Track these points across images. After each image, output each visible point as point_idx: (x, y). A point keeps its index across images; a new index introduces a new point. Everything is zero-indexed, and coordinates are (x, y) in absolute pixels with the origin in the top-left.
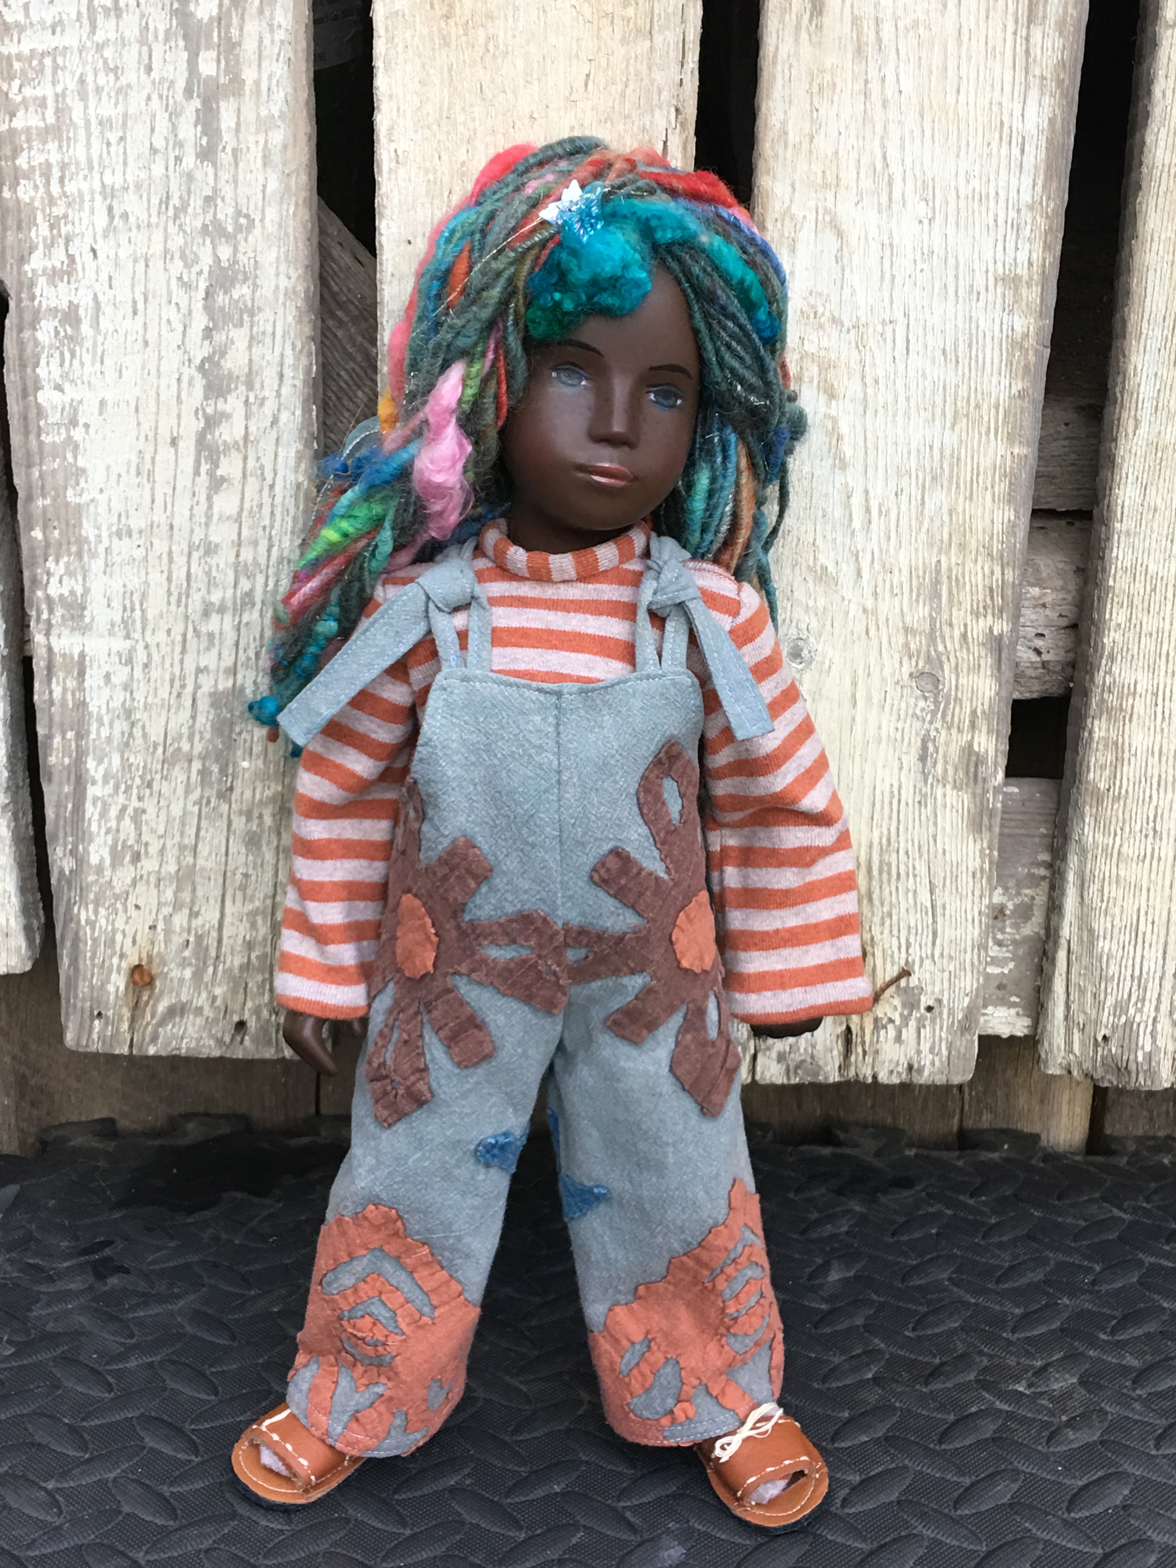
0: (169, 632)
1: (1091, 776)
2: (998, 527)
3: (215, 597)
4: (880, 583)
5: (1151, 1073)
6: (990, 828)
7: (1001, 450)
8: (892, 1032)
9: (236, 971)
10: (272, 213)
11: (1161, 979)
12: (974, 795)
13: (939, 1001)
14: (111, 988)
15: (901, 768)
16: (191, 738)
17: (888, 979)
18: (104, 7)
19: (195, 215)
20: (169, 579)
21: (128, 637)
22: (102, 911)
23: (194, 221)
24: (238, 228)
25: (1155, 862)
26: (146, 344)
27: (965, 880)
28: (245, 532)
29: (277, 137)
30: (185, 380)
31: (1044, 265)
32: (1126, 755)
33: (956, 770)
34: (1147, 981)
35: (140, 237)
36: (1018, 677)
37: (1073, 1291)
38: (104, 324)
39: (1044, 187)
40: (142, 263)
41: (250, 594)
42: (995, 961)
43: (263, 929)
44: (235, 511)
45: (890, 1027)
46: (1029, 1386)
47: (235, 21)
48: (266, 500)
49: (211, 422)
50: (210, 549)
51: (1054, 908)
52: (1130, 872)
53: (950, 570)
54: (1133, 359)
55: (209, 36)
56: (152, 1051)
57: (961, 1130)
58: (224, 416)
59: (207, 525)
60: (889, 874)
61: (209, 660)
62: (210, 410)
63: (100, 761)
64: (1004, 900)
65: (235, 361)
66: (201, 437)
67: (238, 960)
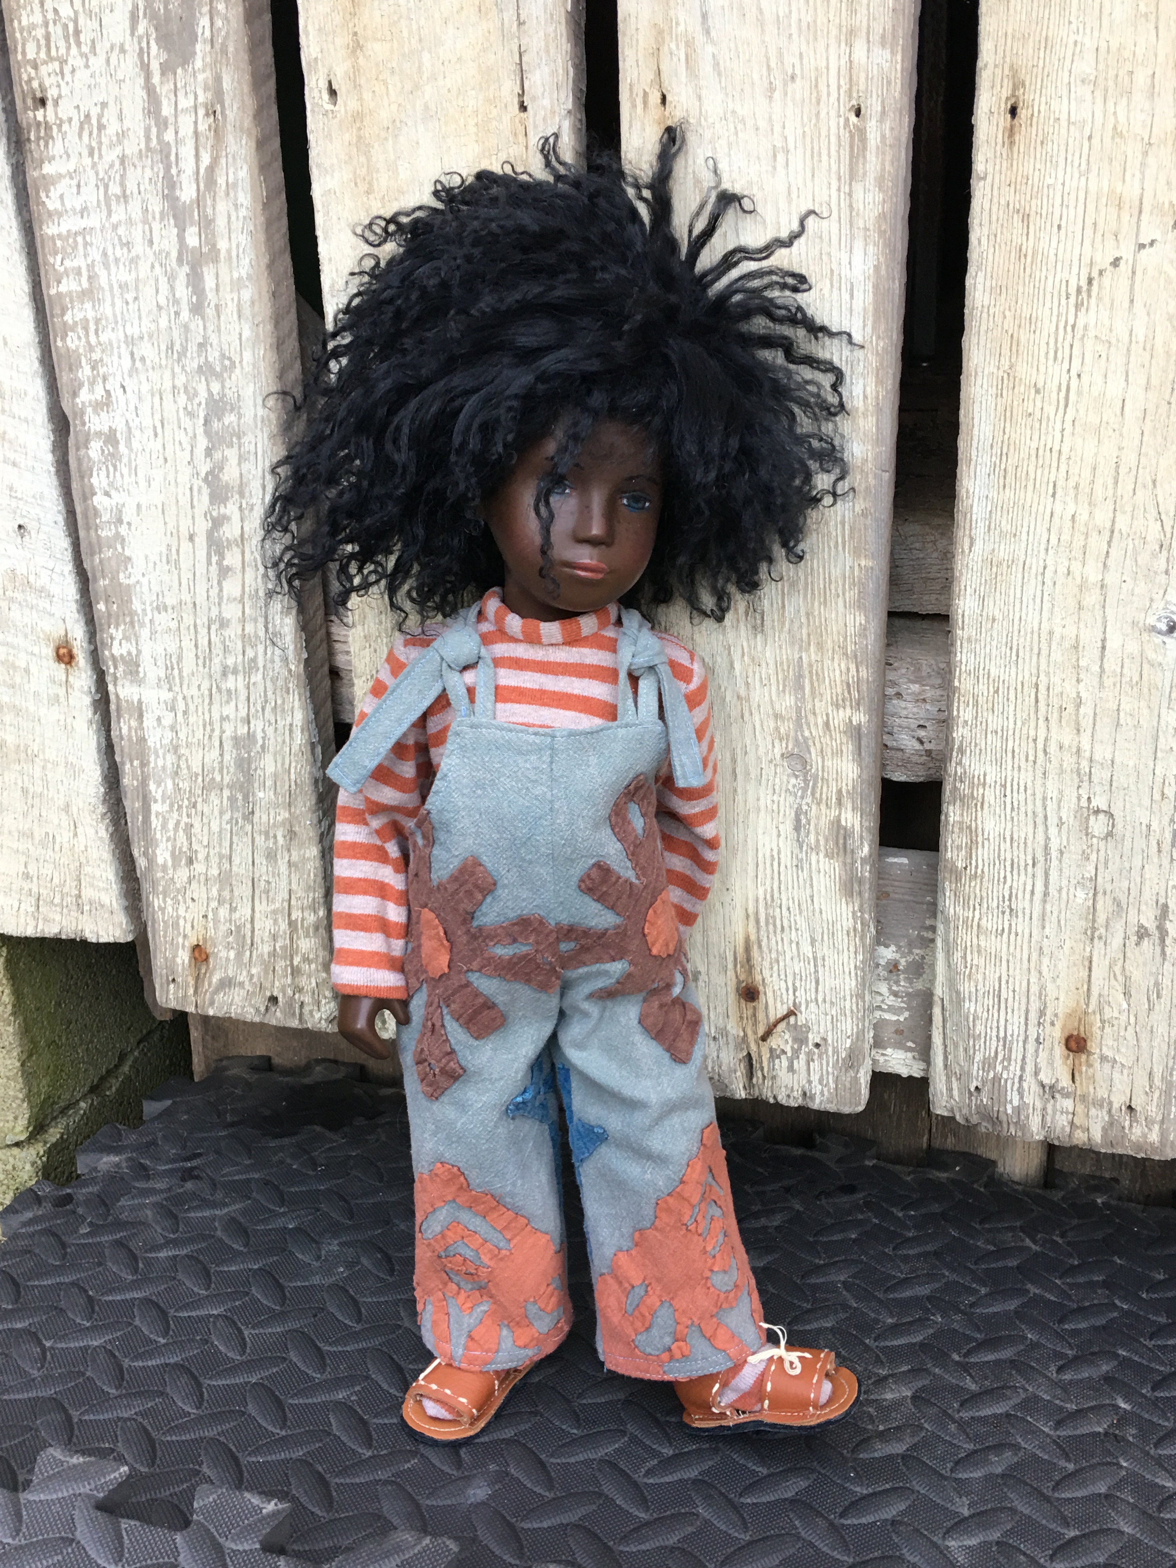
0: (199, 687)
1: (949, 855)
2: (851, 630)
3: (230, 662)
4: (750, 674)
5: (1021, 1126)
6: (860, 894)
7: (849, 561)
8: (785, 1061)
9: (266, 957)
10: (247, 356)
11: (1025, 1042)
12: (845, 864)
13: (825, 1040)
14: (179, 961)
15: (779, 836)
17: (779, 1016)
18: (116, 196)
19: (192, 358)
20: (196, 646)
21: (170, 690)
22: (169, 901)
23: (192, 363)
24: (224, 368)
25: (1013, 936)
26: (166, 460)
27: (841, 937)
28: (247, 611)
29: (247, 294)
30: (195, 489)
31: (877, 398)
32: (980, 839)
33: (827, 840)
34: (1011, 1042)
35: (154, 376)
37: (949, 1310)
38: (135, 445)
39: (874, 328)
40: (157, 397)
42: (891, 1009)
43: (284, 926)
44: (238, 595)
45: (783, 1057)
47: (209, 202)
49: (217, 522)
50: (224, 624)
52: (990, 943)
53: (810, 665)
54: (965, 482)
55: (191, 215)
56: (211, 1012)
58: (226, 518)
59: (219, 604)
60: (775, 926)
61: (229, 710)
62: (215, 514)
63: (159, 785)
64: (897, 956)
65: (230, 474)
66: (210, 535)
67: (266, 949)
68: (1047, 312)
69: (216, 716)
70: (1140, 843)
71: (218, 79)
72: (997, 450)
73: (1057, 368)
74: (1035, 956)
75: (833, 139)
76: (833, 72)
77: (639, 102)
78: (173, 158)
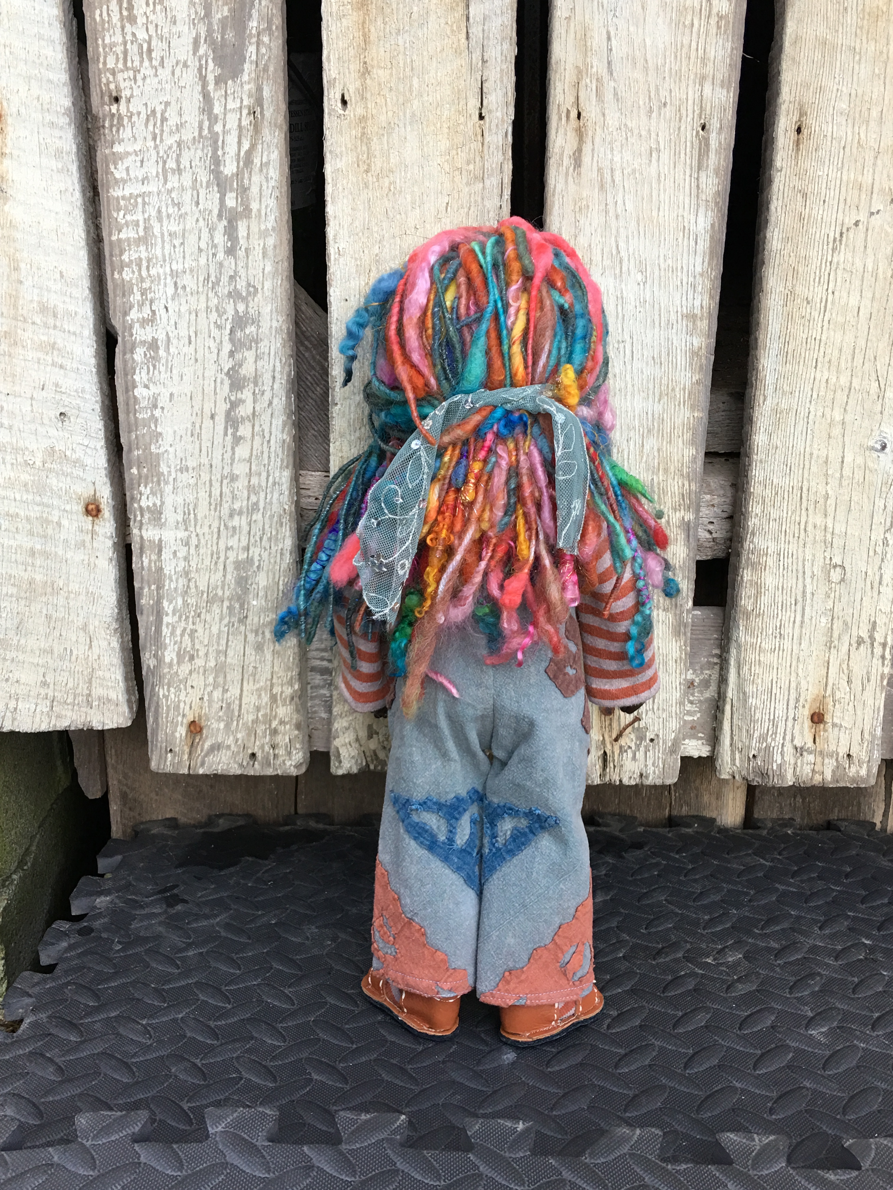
0: (210, 526)
1: (743, 602)
2: (686, 459)
3: (237, 506)
5: (782, 776)
6: (685, 634)
7: (687, 414)
8: (630, 754)
9: (250, 724)
10: (268, 285)
11: (786, 720)
12: (675, 614)
13: (657, 736)
14: (178, 735)
16: (223, 588)
17: (628, 723)
18: (172, 169)
20: (210, 496)
21: (186, 530)
22: (172, 690)
23: (224, 289)
24: (249, 293)
25: (781, 652)
26: (196, 360)
27: (672, 664)
28: (254, 468)
29: (271, 241)
30: (219, 380)
31: (710, 308)
32: (763, 590)
34: (778, 721)
35: (192, 300)
36: (700, 547)
37: (738, 906)
38: (172, 350)
39: (709, 264)
40: (194, 314)
41: (256, 504)
42: (689, 713)
43: (266, 698)
44: (247, 457)
45: (629, 751)
46: (715, 960)
47: (246, 175)
48: (266, 449)
49: (234, 405)
50: (233, 478)
51: (723, 680)
52: (767, 658)
53: (659, 484)
54: (762, 361)
55: (231, 185)
56: (201, 771)
57: (670, 815)
58: (242, 401)
59: (231, 464)
61: (233, 542)
62: (233, 398)
63: (171, 603)
64: (693, 677)
65: (247, 370)
66: (228, 414)
67: (251, 717)
68: (815, 253)
69: (222, 546)
70: (861, 584)
71: (260, 89)
72: (782, 339)
73: (820, 288)
74: (794, 663)
75: (688, 144)
76: (690, 102)
77: (564, 115)
78: (220, 143)
